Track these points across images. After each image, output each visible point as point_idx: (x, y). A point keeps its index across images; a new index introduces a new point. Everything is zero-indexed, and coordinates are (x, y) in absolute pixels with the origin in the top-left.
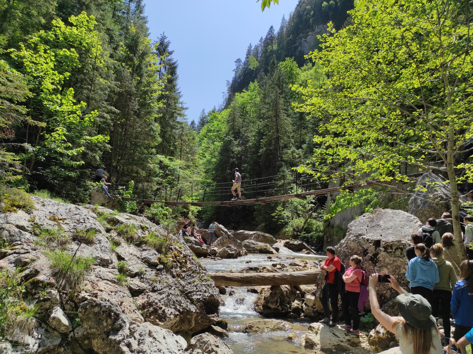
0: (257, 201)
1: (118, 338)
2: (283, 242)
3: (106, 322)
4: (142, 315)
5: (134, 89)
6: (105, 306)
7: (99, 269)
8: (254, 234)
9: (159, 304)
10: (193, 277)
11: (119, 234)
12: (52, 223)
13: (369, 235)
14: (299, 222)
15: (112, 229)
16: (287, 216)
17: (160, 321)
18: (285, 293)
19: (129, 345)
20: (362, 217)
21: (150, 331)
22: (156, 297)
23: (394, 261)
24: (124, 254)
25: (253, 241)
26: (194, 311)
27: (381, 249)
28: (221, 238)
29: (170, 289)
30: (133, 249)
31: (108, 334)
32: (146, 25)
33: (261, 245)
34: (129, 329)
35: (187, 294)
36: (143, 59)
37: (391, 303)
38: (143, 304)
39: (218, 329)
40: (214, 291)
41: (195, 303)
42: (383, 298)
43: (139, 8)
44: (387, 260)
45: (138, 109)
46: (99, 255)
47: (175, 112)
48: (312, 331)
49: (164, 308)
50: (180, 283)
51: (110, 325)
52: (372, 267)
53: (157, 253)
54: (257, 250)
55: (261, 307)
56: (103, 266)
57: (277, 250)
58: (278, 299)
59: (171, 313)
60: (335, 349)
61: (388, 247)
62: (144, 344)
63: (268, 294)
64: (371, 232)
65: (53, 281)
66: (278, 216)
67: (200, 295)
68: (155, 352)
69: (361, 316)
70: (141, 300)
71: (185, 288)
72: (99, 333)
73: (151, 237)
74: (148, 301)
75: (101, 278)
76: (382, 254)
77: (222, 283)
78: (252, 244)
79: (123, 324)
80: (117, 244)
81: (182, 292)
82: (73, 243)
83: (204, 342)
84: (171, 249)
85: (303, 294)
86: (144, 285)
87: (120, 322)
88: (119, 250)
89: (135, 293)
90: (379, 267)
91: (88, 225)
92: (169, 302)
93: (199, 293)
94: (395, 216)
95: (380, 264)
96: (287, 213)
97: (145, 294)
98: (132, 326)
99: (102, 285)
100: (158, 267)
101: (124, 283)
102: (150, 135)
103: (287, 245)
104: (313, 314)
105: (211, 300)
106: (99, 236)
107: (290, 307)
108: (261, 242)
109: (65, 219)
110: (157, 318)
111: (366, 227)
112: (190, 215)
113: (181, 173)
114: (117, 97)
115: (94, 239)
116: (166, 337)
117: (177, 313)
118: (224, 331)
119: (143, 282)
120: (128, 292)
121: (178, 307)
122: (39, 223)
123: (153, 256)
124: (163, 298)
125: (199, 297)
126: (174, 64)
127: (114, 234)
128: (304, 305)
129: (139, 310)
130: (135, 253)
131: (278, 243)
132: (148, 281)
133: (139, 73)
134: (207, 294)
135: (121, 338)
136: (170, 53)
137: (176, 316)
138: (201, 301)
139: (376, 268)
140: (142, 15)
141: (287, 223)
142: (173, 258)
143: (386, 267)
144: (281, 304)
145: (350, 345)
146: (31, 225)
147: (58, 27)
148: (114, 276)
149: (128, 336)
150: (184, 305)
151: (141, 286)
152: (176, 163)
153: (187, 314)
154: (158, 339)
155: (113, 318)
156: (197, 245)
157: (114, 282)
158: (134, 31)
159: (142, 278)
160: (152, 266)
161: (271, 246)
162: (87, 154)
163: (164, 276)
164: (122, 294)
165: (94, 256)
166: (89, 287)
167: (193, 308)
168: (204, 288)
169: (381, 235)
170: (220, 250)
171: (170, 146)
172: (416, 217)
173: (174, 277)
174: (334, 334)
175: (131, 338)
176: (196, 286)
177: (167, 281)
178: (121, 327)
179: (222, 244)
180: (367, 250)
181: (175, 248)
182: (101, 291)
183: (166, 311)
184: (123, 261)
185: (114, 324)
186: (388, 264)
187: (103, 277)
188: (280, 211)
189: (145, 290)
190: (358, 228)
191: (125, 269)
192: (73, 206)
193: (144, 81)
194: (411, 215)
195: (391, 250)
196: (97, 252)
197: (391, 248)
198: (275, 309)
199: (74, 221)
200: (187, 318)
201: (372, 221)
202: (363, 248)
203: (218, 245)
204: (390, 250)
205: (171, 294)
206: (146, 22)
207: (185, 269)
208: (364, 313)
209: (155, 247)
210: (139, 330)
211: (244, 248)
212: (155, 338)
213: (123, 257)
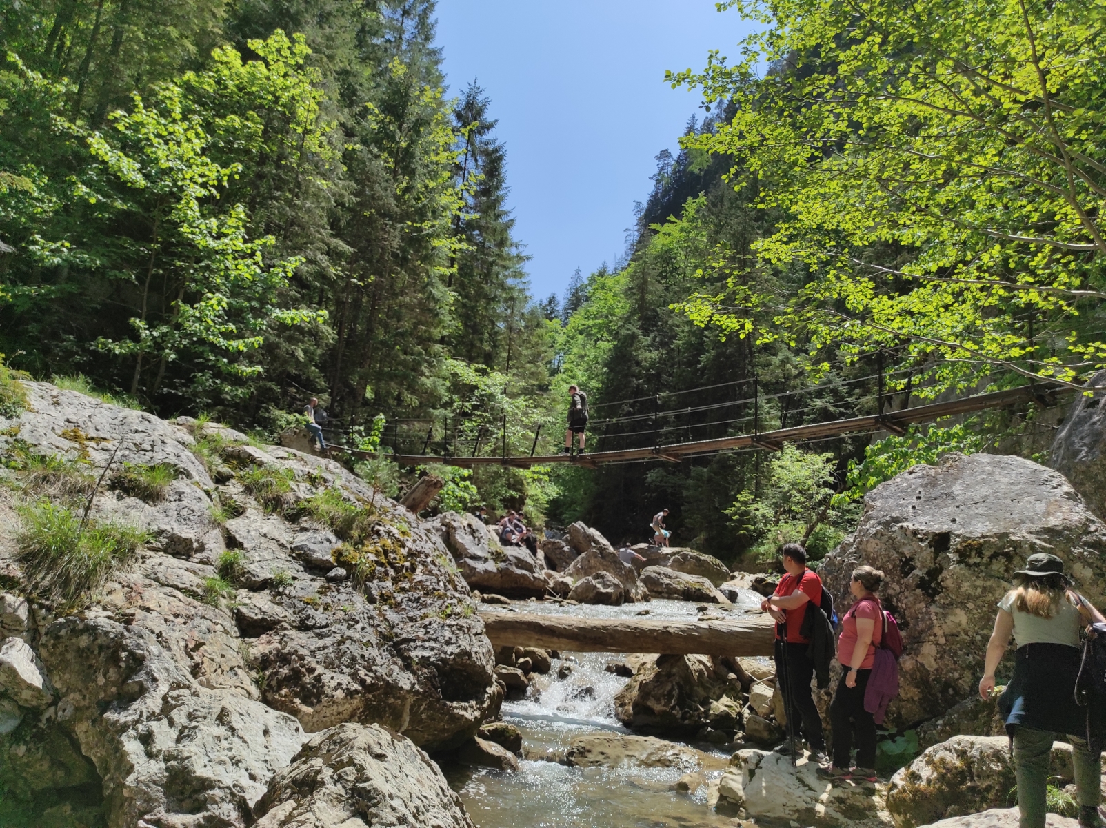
0: (658, 452)
1: (124, 717)
2: (749, 578)
3: (105, 675)
4: (257, 682)
5: (392, 201)
6: (107, 633)
7: (157, 558)
8: (673, 554)
9: (310, 659)
10: (425, 606)
11: (248, 490)
12: (66, 444)
13: (920, 519)
14: (793, 533)
15: (232, 477)
16: (763, 516)
17: (304, 702)
18: (696, 676)
19: (146, 739)
20: (907, 476)
21: (223, 709)
22: (304, 642)
23: (984, 589)
24: (245, 534)
25: (668, 571)
26: (407, 687)
27: (950, 555)
28: (583, 555)
29: (349, 627)
30: (275, 526)
31: (105, 706)
32: (440, 67)
33: (689, 580)
34: (164, 698)
35: (396, 645)
36: (418, 133)
37: (969, 704)
38: (264, 655)
39: (494, 748)
40: (476, 643)
41: (415, 667)
42: (951, 691)
43: (425, 30)
44: (965, 586)
45: (401, 248)
46: (168, 528)
47: (494, 262)
48: (740, 767)
49: (320, 669)
50: (384, 616)
51: (114, 684)
52: (923, 605)
53: (333, 539)
54: (676, 591)
55: (630, 708)
56: (176, 554)
57: (733, 596)
58: (673, 689)
59: (339, 684)
60: (797, 820)
61: (971, 551)
62: (192, 740)
63: (648, 676)
64: (924, 513)
65: (16, 571)
66: (742, 515)
67: (432, 649)
68: (221, 763)
69: (883, 738)
70: (261, 646)
71: (395, 630)
72: (86, 703)
73: (327, 502)
74: (278, 651)
75: (157, 580)
76: (953, 570)
77: (530, 639)
78: (666, 575)
79: (148, 684)
80: (237, 512)
81: (385, 638)
82: (107, 493)
83: (342, 741)
84: (378, 531)
85: (746, 683)
86: (278, 612)
87: (141, 677)
88: (234, 525)
89: (249, 627)
90: (943, 606)
91: (159, 457)
92: (339, 659)
93: (433, 644)
94: (997, 471)
95: (946, 597)
96: (763, 509)
97: (277, 633)
98: (175, 693)
99: (154, 596)
100: (332, 574)
101: (223, 602)
102: (428, 311)
103: (760, 587)
104: (765, 735)
105: (463, 665)
106: (181, 484)
107: (706, 715)
108: (689, 573)
109: (104, 439)
110: (297, 695)
111: (914, 500)
112: (529, 507)
113: (505, 403)
114: (348, 216)
115: (167, 489)
116: (271, 730)
117: (356, 686)
118: (509, 755)
119: (279, 604)
120: (230, 624)
121: (362, 673)
122: (29, 440)
123: (322, 544)
124: (325, 647)
125: (426, 654)
126: (496, 151)
127: (234, 490)
128: (746, 712)
129: (251, 669)
130: (276, 534)
131: (736, 581)
132: (292, 603)
133: (407, 167)
134: (449, 649)
135: (130, 718)
136: (489, 127)
137: (350, 694)
138: (433, 663)
139: (933, 608)
140: (430, 46)
141: (761, 534)
142: (377, 554)
143: (962, 605)
144: (681, 703)
145: (845, 813)
146: (6, 442)
147: (226, 63)
148: (195, 580)
149: (153, 714)
150: (382, 671)
151: (270, 612)
152: (495, 381)
153: (386, 694)
154: (240, 733)
155: (123, 665)
156: (522, 568)
157: (194, 595)
158: (401, 72)
159: (279, 594)
160: (315, 567)
161: (717, 586)
162: (277, 346)
163: (343, 597)
164: (205, 624)
165: (155, 528)
166: (119, 598)
167: (405, 680)
168: (447, 634)
169: (954, 521)
170: (579, 583)
171: (481, 341)
172: (1057, 473)
173: (371, 600)
174: (800, 780)
175: (160, 719)
176: (425, 627)
177: (348, 608)
178: (142, 691)
179: (585, 570)
180: (911, 559)
181: (389, 533)
182: (148, 610)
183: (325, 679)
184: (236, 550)
185: (124, 681)
186: (969, 597)
187: (163, 580)
188: (745, 504)
189: (279, 622)
190: (891, 502)
191: (236, 568)
192: (134, 414)
193: (419, 186)
194: (1043, 468)
195: (978, 560)
196: (166, 520)
197: (980, 554)
198: (663, 713)
199: (125, 445)
200: (389, 705)
201: (933, 483)
202: (902, 554)
203: (577, 573)
204: (974, 559)
205: (350, 638)
206: (437, 63)
207: (406, 585)
208: (894, 730)
209: (332, 524)
210: (191, 704)
211: (639, 583)
212: (232, 730)
213: (241, 540)
